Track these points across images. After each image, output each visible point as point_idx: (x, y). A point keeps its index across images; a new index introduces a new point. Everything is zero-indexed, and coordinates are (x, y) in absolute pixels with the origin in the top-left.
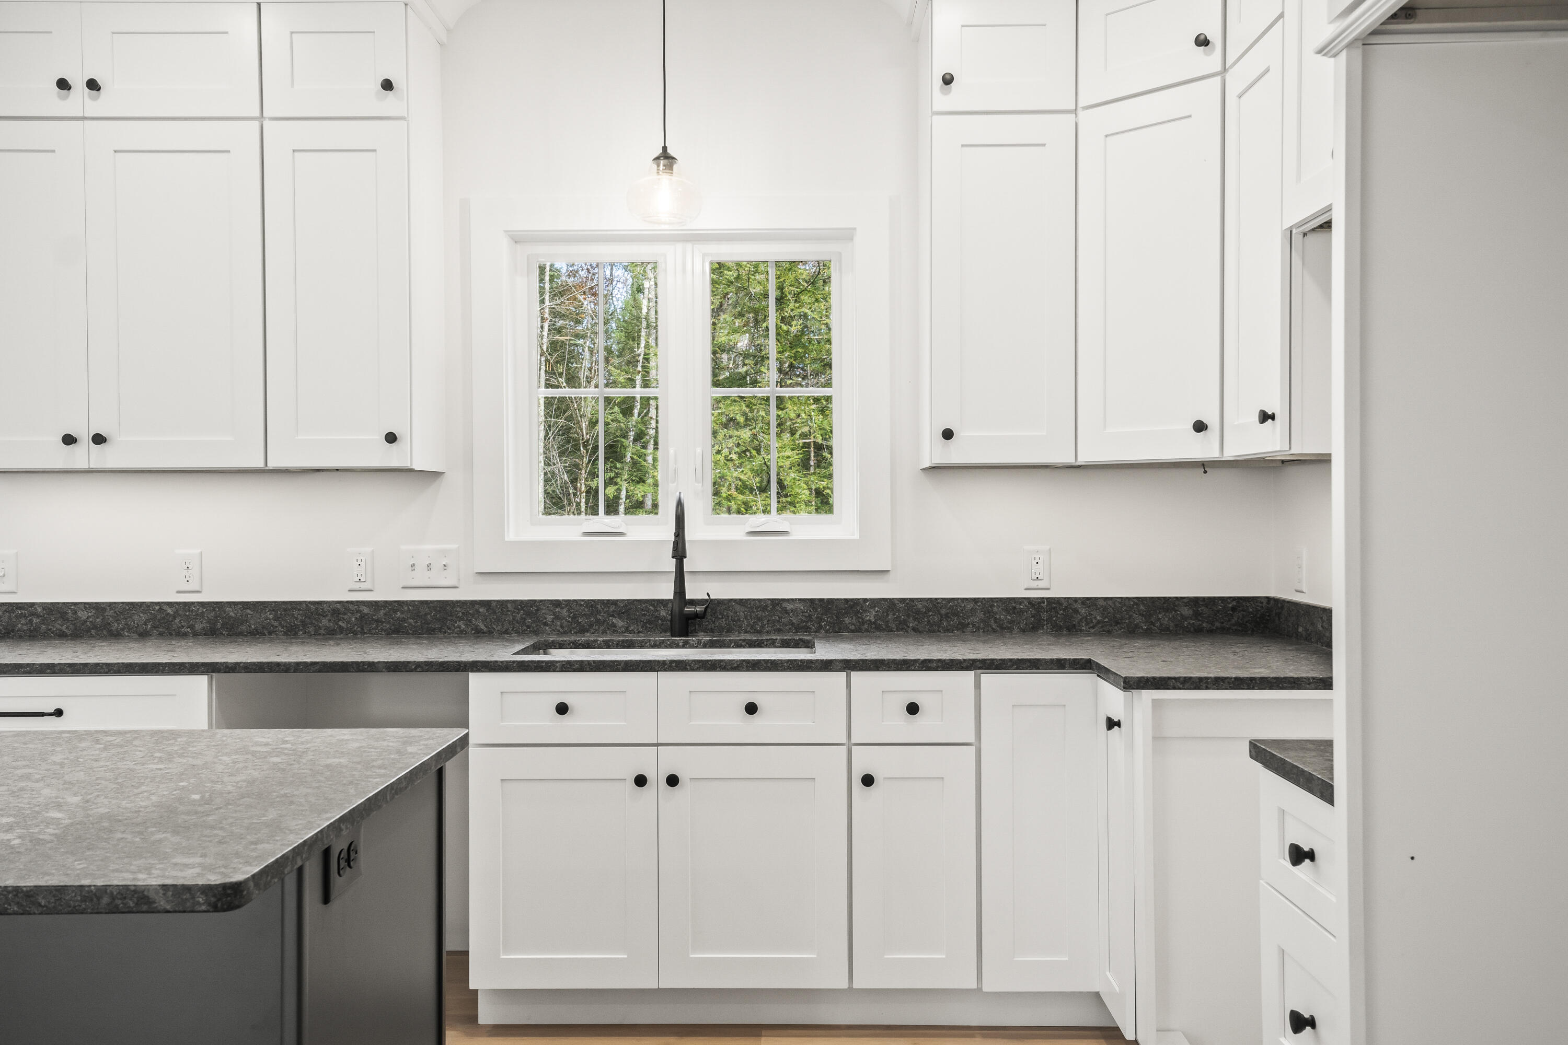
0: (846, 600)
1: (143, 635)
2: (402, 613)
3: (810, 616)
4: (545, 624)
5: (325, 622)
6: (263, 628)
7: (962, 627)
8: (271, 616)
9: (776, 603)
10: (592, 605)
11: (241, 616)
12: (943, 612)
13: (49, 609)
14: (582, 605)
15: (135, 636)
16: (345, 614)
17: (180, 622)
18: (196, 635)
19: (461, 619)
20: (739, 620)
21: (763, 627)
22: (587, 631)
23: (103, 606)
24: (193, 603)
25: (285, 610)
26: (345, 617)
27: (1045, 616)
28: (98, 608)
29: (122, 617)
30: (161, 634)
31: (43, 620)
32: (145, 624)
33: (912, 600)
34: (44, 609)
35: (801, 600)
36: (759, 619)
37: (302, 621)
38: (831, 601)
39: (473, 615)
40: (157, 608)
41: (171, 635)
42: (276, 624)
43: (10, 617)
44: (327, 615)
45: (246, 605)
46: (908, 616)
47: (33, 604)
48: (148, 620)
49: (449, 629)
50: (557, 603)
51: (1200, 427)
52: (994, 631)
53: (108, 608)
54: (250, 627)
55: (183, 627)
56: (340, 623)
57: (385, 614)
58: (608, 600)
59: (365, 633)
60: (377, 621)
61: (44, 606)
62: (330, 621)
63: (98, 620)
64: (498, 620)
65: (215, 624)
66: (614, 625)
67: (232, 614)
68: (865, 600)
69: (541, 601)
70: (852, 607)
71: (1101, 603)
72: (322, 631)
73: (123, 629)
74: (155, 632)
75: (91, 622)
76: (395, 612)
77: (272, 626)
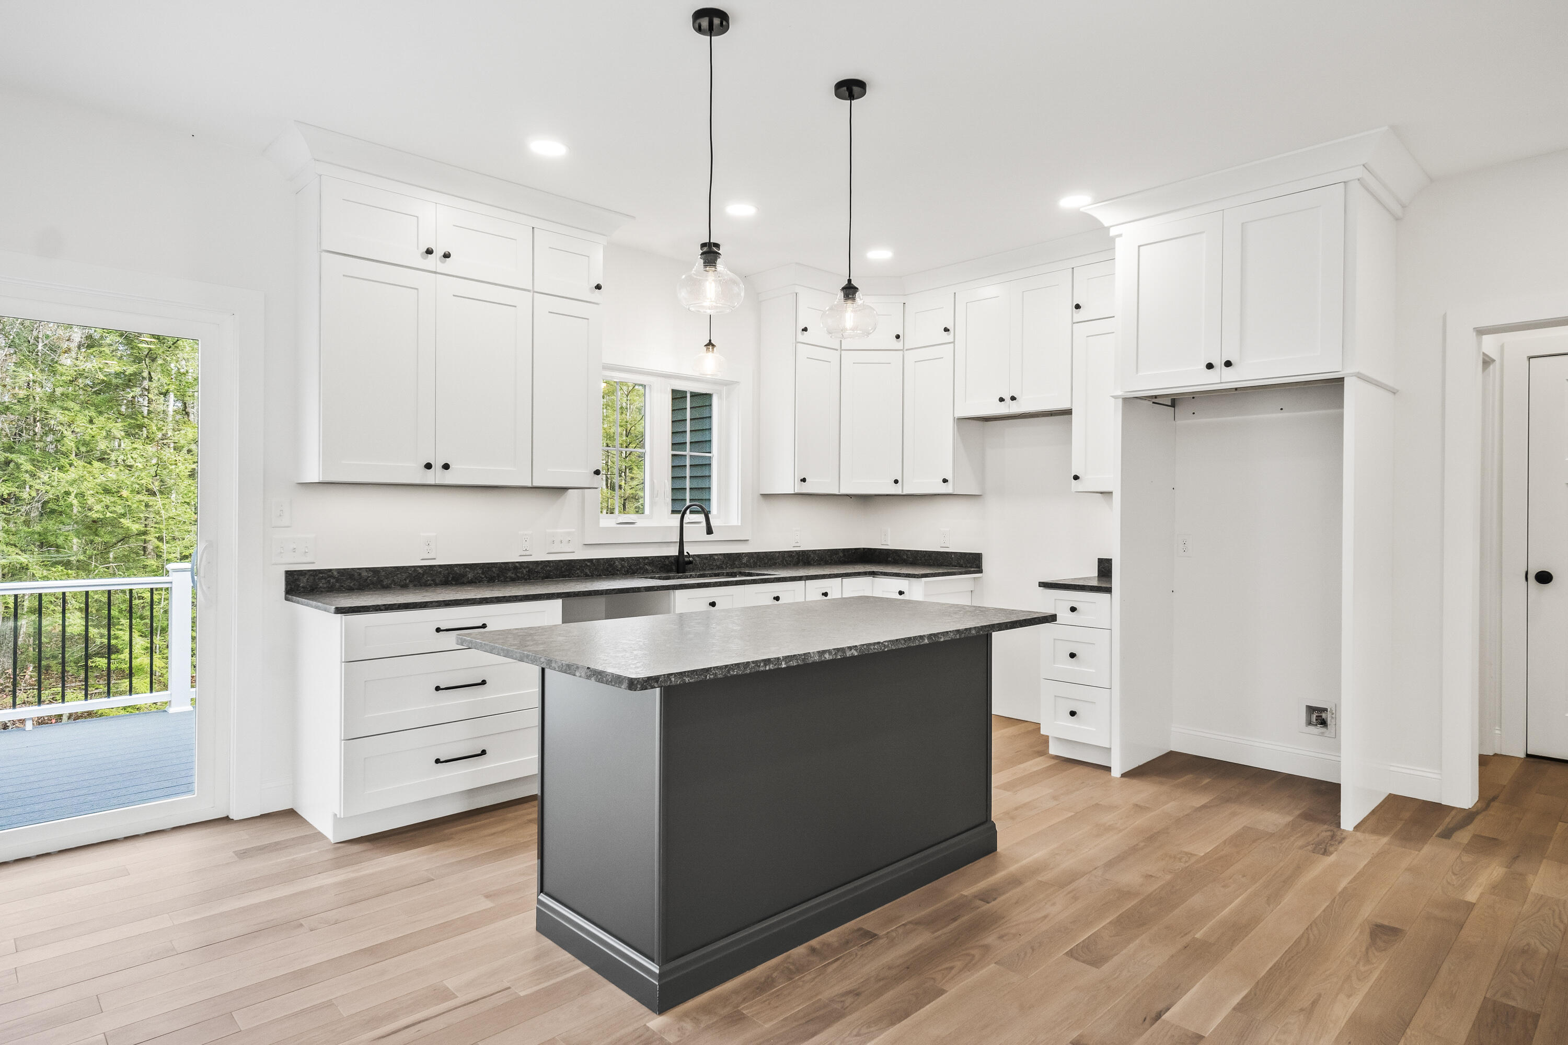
0: (737, 554)
1: (404, 586)
2: (550, 567)
3: (723, 562)
4: (618, 570)
5: (510, 574)
6: (476, 579)
7: (775, 564)
8: (480, 572)
9: (711, 556)
10: (638, 559)
11: (464, 572)
12: (769, 557)
13: (342, 573)
14: (633, 560)
15: (399, 588)
16: (520, 569)
17: (427, 578)
18: (436, 585)
19: (578, 569)
20: (697, 565)
21: (706, 567)
22: (636, 573)
23: (378, 569)
24: (435, 566)
25: (488, 568)
26: (521, 571)
27: (801, 558)
28: (375, 571)
29: (390, 576)
30: (415, 586)
31: (337, 581)
32: (405, 580)
33: (759, 553)
34: (338, 573)
35: (720, 554)
36: (705, 564)
37: (498, 574)
38: (731, 554)
39: (584, 567)
40: (413, 569)
41: (421, 586)
42: (483, 576)
43: (314, 580)
44: (511, 570)
45: (465, 566)
46: (757, 560)
47: (330, 570)
48: (407, 577)
49: (573, 575)
50: (622, 559)
51: (896, 482)
52: (785, 565)
53: (381, 571)
54: (468, 578)
55: (429, 580)
56: (518, 574)
57: (541, 568)
58: (645, 557)
59: (531, 579)
60: (537, 572)
61: (339, 571)
62: (512, 573)
63: (375, 579)
64: (596, 569)
65: (448, 578)
66: (647, 570)
67: (458, 571)
68: (743, 553)
69: (616, 558)
70: (738, 557)
71: (817, 552)
72: (508, 580)
73: (391, 584)
74: (411, 586)
75: (370, 580)
76: (546, 566)
77: (481, 577)
